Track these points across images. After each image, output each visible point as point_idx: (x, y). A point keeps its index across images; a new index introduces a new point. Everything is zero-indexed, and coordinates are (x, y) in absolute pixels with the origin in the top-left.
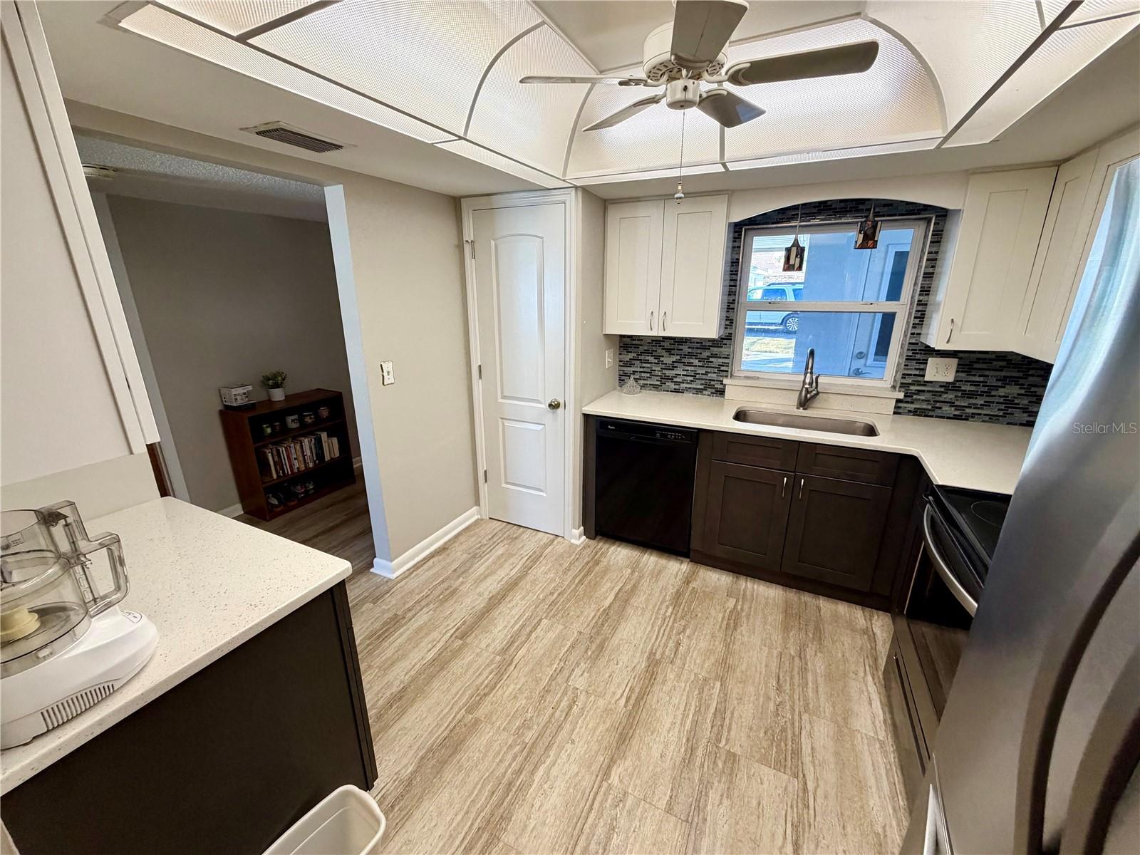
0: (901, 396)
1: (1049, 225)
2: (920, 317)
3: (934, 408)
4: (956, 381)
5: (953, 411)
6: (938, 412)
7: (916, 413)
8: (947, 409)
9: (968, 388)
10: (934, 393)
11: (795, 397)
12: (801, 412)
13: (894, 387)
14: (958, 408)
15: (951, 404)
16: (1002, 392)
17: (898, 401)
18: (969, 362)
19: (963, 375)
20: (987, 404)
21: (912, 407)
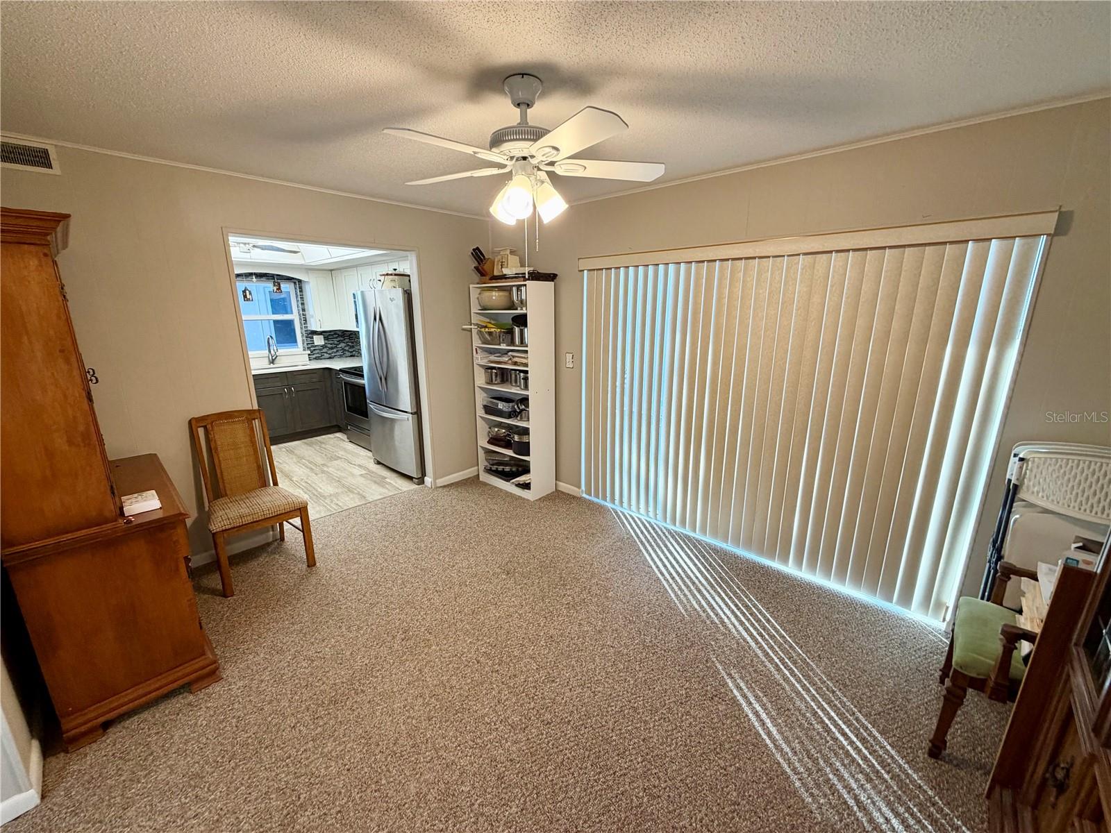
0: (309, 352)
1: (336, 295)
2: (305, 320)
3: (322, 355)
4: (325, 343)
5: (328, 356)
6: (323, 357)
7: (316, 358)
8: (326, 355)
9: (329, 346)
10: (320, 350)
11: (266, 361)
12: (272, 365)
13: (304, 350)
14: (329, 354)
15: (326, 353)
16: (340, 346)
17: (309, 355)
18: (328, 335)
19: (326, 341)
20: (337, 351)
21: (314, 356)
